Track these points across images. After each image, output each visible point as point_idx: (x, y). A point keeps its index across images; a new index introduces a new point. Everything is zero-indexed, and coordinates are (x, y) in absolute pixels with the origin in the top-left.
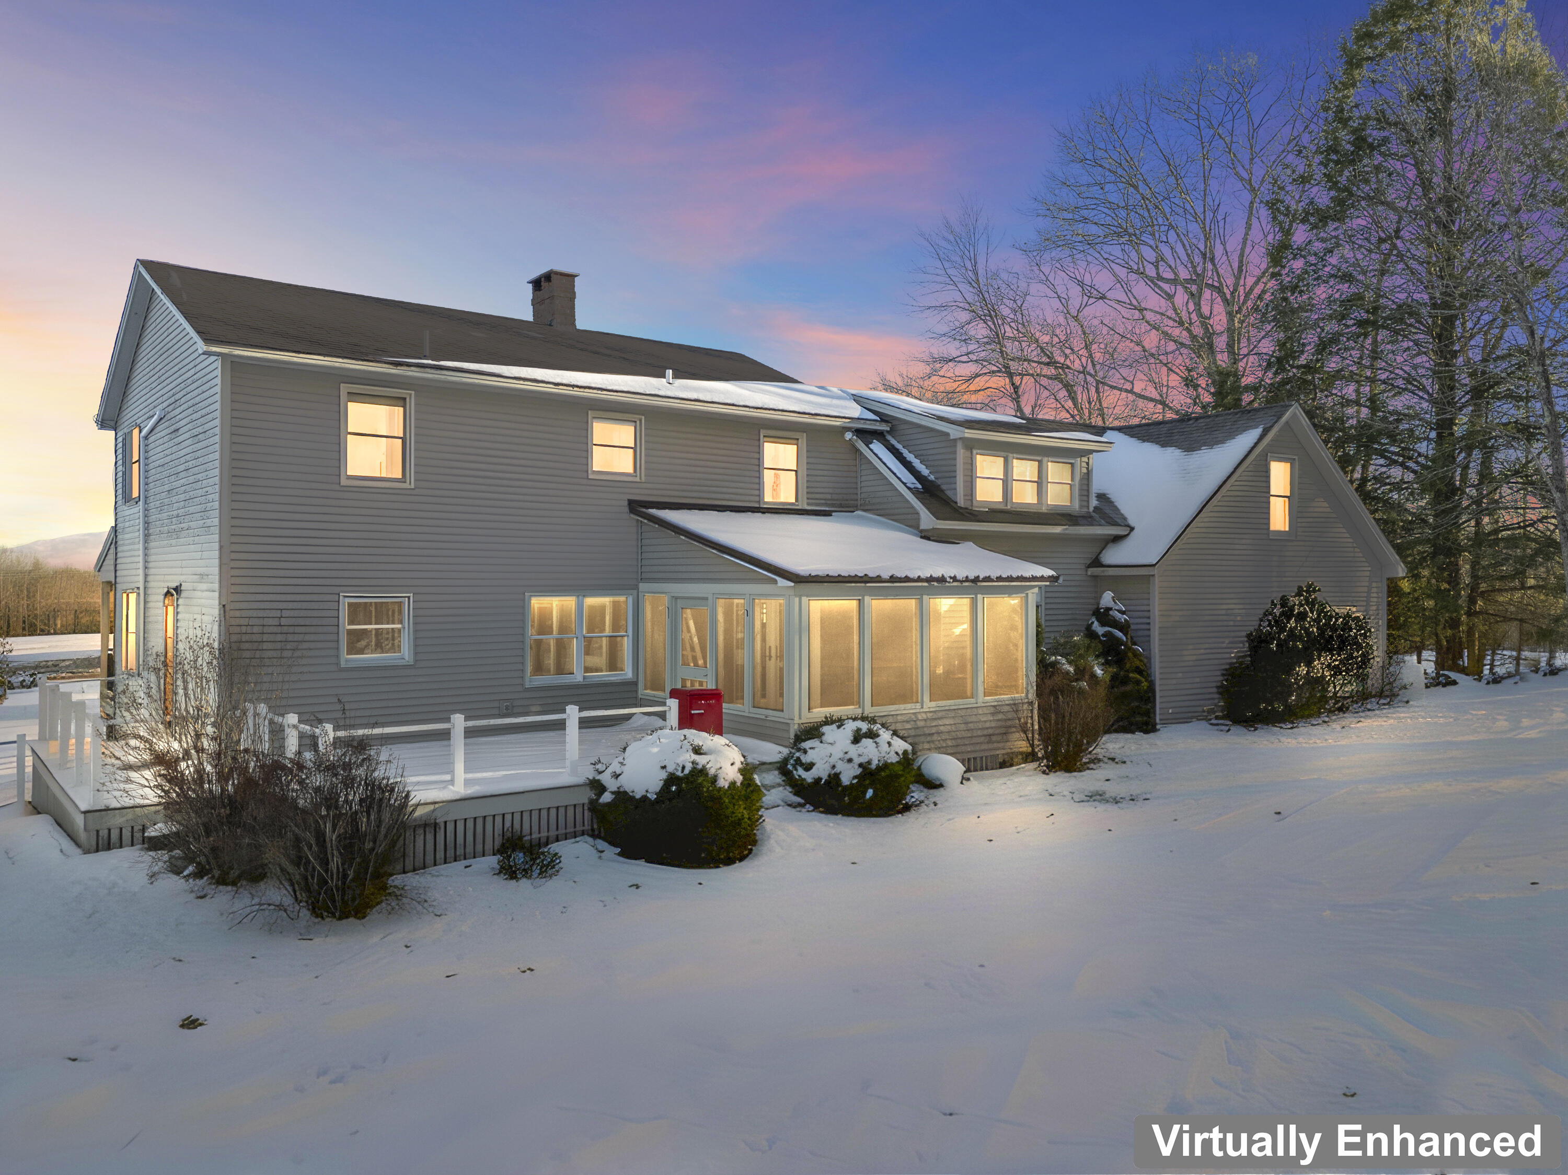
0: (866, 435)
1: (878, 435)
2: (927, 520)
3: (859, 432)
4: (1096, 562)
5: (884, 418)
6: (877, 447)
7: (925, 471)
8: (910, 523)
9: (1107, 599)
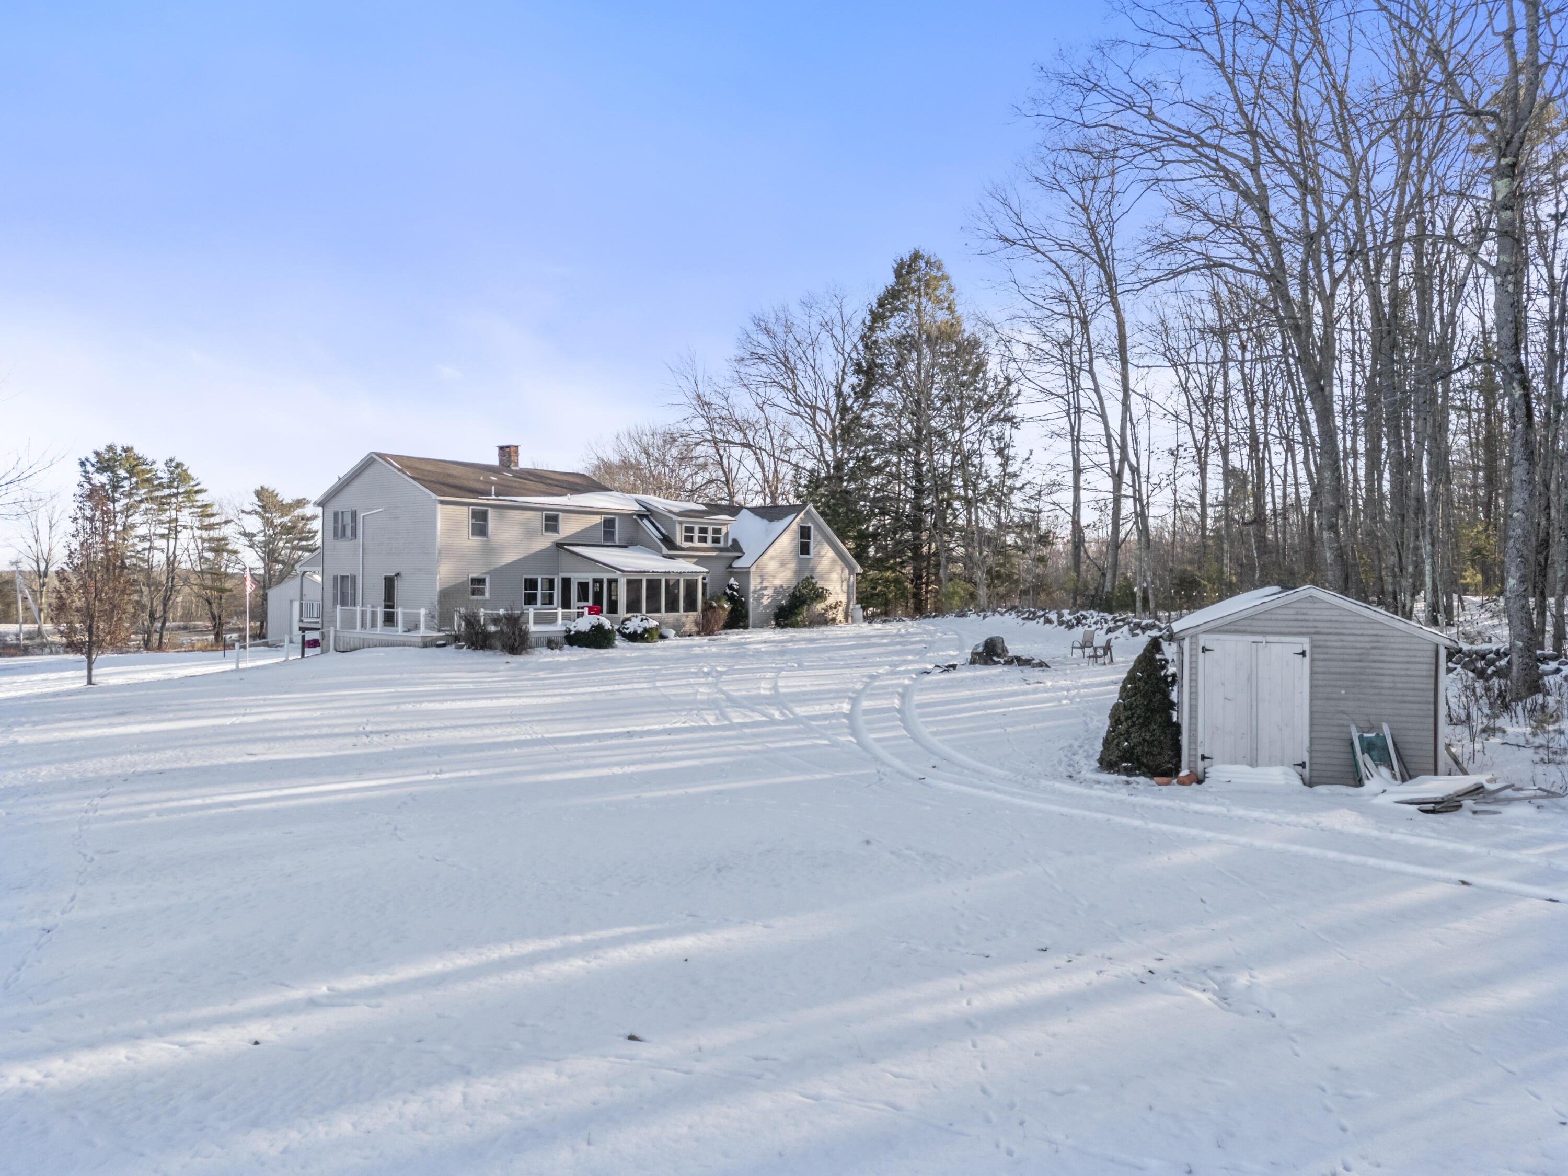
0: (641, 516)
1: (646, 516)
2: (665, 551)
3: (639, 516)
4: (730, 567)
5: (648, 510)
6: (645, 521)
7: (664, 531)
8: (658, 551)
9: (732, 581)
